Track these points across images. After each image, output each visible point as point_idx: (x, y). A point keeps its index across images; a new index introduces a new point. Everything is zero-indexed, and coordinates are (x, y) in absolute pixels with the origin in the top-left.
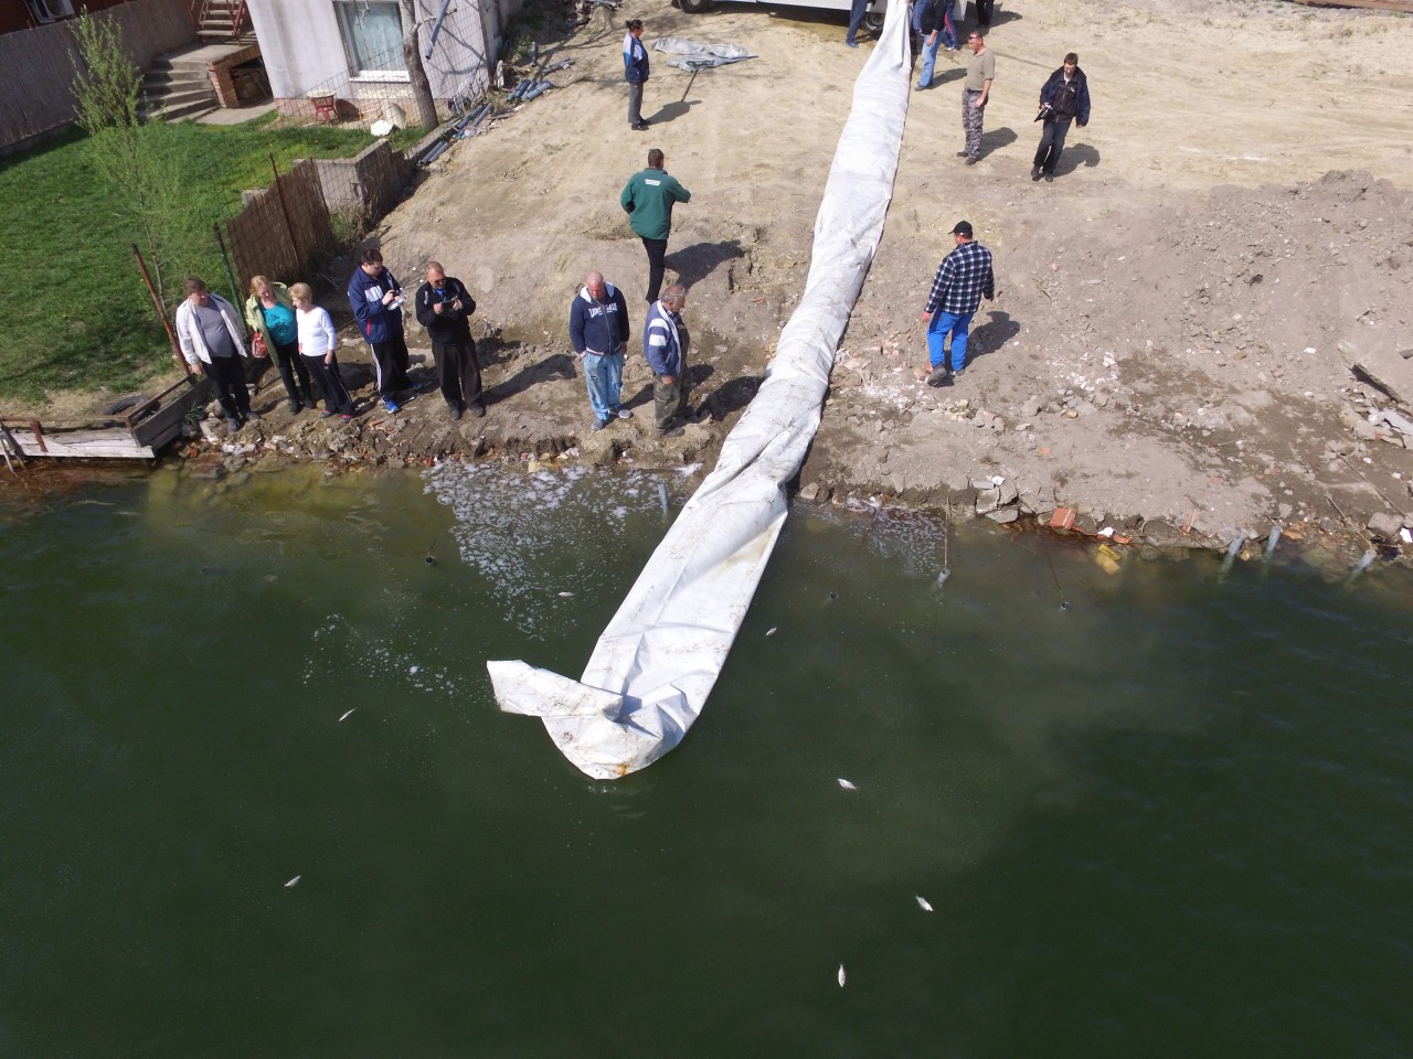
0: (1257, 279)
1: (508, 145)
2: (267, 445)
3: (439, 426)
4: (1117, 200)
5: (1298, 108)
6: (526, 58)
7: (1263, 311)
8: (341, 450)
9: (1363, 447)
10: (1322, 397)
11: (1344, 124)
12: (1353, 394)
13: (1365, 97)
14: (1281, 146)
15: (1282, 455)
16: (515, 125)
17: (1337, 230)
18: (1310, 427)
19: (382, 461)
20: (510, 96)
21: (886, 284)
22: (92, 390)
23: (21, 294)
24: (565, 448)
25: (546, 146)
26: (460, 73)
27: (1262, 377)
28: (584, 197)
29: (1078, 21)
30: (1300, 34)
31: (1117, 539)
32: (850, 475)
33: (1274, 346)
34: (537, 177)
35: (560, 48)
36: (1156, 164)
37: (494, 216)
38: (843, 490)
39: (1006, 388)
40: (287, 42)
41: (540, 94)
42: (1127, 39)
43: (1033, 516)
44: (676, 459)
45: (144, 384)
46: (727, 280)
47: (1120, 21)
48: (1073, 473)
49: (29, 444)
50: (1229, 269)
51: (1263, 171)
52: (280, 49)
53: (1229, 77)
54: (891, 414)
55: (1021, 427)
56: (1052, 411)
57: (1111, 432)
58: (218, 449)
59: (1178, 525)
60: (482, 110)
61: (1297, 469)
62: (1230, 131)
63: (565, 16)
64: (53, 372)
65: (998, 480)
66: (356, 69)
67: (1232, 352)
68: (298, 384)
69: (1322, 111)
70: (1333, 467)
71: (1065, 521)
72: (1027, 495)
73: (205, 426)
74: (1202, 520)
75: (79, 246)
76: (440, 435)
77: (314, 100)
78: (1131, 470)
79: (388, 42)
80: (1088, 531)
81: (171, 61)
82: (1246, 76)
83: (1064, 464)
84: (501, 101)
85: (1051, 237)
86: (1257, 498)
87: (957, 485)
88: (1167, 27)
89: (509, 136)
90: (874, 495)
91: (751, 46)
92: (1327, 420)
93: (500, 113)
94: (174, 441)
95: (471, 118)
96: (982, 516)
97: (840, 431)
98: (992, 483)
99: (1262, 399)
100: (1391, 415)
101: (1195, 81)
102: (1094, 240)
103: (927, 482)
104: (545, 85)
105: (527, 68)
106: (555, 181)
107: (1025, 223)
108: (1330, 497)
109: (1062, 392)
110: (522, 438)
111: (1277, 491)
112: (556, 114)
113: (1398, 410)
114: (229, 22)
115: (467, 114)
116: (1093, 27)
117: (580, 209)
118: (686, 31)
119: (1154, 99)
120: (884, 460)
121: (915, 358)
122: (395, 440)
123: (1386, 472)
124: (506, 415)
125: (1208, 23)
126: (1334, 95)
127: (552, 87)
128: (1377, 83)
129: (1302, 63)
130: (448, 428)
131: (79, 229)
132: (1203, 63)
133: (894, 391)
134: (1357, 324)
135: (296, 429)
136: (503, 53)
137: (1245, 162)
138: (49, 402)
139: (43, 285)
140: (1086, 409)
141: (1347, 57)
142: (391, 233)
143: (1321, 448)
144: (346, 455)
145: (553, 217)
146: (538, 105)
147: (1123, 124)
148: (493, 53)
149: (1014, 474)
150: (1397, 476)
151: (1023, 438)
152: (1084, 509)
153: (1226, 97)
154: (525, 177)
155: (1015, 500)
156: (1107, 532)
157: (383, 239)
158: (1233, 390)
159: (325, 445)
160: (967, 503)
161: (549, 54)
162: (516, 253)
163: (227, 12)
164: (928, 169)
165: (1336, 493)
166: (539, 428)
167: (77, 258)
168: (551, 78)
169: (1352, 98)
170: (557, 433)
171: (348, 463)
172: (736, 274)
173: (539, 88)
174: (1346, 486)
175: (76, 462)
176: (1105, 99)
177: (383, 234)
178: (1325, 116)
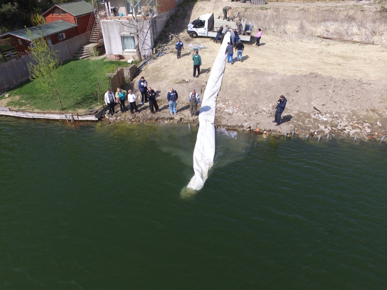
0: (297, 91)
1: (157, 65)
2: (117, 118)
3: (149, 115)
4: (276, 77)
5: (315, 60)
6: (159, 47)
7: (298, 97)
8: (132, 119)
9: (312, 120)
10: (308, 112)
11: (322, 63)
12: (314, 112)
13: (328, 58)
14: (310, 67)
15: (298, 121)
16: (158, 61)
17: (312, 83)
18: (304, 116)
19: (139, 121)
20: (156, 55)
21: (231, 92)
22: (85, 109)
23: (67, 93)
24: (172, 119)
25: (165, 66)
26: (146, 50)
27: (297, 108)
28: (173, 76)
29: (275, 40)
30: (320, 45)
31: (267, 133)
32: (221, 123)
33: (300, 103)
34: (164, 72)
35: (166, 45)
36: (284, 70)
37: (156, 79)
38: (220, 126)
39: (251, 110)
40: (110, 44)
41: (163, 55)
42: (284, 45)
43: (253, 130)
44: (191, 121)
45: (94, 108)
46: (201, 91)
47: (283, 41)
48: (260, 123)
49: (76, 118)
50: (293, 89)
51: (304, 72)
52: (109, 45)
53: (303, 53)
54: (230, 114)
55: (252, 116)
56: (258, 114)
57: (268, 117)
58: (108, 119)
59: (277, 131)
60: (151, 58)
61: (300, 123)
62: (300, 64)
63: (167, 38)
64: (77, 105)
65: (247, 124)
66: (124, 49)
67: (293, 104)
68: (123, 108)
69: (319, 61)
70: (306, 123)
71: (258, 130)
72: (252, 126)
73: (106, 115)
74: (281, 130)
75: (75, 84)
76: (149, 117)
77: (115, 55)
78: (270, 122)
79: (131, 44)
80: (262, 132)
81: (84, 47)
82: (307, 53)
83: (259, 122)
84: (155, 56)
85: (262, 84)
86: (291, 127)
87: (240, 125)
88: (293, 42)
89: (157, 63)
90: (226, 126)
91: (206, 45)
92: (308, 116)
93: (155, 59)
94: (100, 118)
95: (149, 60)
96: (244, 130)
97: (220, 116)
98: (246, 124)
99: (296, 112)
100: (320, 115)
101: (296, 54)
102: (270, 84)
103: (234, 124)
104: (164, 53)
105: (160, 49)
106: (167, 73)
107: (257, 81)
108: (304, 127)
109: (261, 111)
110: (164, 117)
111: (296, 127)
112: (166, 59)
113: (321, 114)
114: (96, 39)
115: (148, 59)
116: (278, 42)
117: (173, 78)
118: (192, 42)
119: (287, 57)
120: (228, 121)
121: (235, 105)
122: (141, 118)
123: (315, 123)
124: (161, 113)
125: (302, 41)
126: (322, 58)
127: (165, 53)
128: (331, 55)
129: (318, 51)
130: (151, 116)
131: (74, 81)
132: (299, 50)
133: (230, 110)
134: (315, 99)
135: (123, 116)
136: (155, 46)
137: (301, 70)
138: (77, 111)
139: (71, 91)
140: (264, 113)
141: (327, 50)
142: (136, 82)
143: (305, 120)
144: (132, 120)
145: (167, 79)
146: (163, 57)
147: (280, 62)
148: (153, 47)
149: (250, 123)
150: (316, 124)
151: (252, 118)
152: (261, 128)
153: (301, 57)
154: (161, 72)
155: (250, 127)
156: (265, 132)
157: (134, 83)
158: (292, 111)
159: (129, 118)
160: (241, 128)
161: (164, 46)
162: (161, 86)
163: (96, 37)
164: (240, 71)
165: (305, 127)
166: (167, 116)
167: (75, 86)
168: (165, 51)
169: (325, 58)
170: (170, 117)
171: (133, 121)
172: (202, 90)
173: (163, 53)
174: (307, 125)
175: (83, 121)
176: (277, 57)
177: (134, 82)
178: (319, 62)
